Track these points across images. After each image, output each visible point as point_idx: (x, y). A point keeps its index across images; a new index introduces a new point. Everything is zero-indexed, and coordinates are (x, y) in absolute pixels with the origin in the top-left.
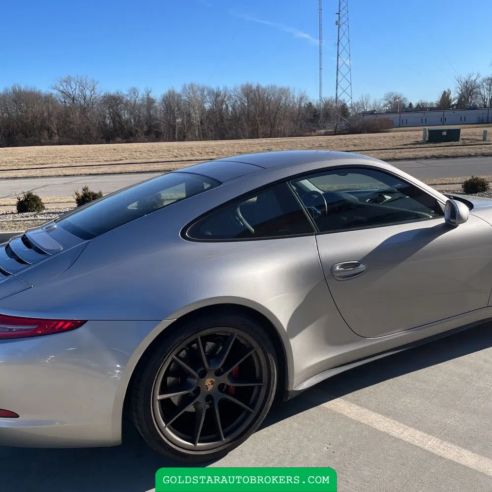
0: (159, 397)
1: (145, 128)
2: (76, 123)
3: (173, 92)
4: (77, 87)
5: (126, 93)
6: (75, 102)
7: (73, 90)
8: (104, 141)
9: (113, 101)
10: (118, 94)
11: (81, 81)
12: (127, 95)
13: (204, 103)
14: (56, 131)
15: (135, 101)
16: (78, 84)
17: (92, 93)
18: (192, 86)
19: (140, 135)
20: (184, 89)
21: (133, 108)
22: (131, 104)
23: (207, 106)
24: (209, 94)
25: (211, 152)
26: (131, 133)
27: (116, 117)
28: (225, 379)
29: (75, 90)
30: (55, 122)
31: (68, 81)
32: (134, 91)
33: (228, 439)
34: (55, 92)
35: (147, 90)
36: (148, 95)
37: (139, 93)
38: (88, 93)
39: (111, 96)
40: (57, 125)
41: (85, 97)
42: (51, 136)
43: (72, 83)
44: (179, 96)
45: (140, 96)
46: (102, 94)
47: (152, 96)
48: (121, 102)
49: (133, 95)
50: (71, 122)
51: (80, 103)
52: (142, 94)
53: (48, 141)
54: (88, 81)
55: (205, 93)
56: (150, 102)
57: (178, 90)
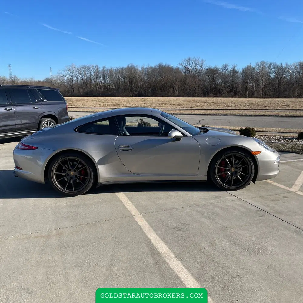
0: (54, 172)
1: (228, 89)
2: (188, 85)
3: (250, 66)
4: (193, 64)
5: (221, 67)
6: (191, 72)
7: (190, 65)
8: (203, 95)
9: (212, 72)
10: (216, 68)
11: (196, 60)
12: (221, 69)
13: (270, 73)
14: (177, 89)
15: (226, 72)
16: (194, 62)
17: (201, 67)
18: (263, 63)
19: (225, 92)
20: (258, 64)
21: (223, 76)
22: (223, 74)
23: (272, 75)
24: (274, 67)
25: (248, 105)
26: (219, 91)
27: (212, 81)
28: (77, 173)
29: (191, 66)
30: (178, 84)
31: (188, 61)
32: (226, 66)
33: (75, 191)
34: (181, 67)
35: (233, 66)
36: (234, 69)
37: (229, 67)
38: (198, 67)
39: (211, 69)
40: (178, 85)
41: (196, 70)
42: (174, 92)
43: (190, 61)
44: (254, 69)
45: (229, 69)
46: (206, 68)
47: (236, 69)
48: (217, 72)
49: (224, 68)
50: (186, 84)
51: (193, 73)
52: (230, 67)
53: (173, 94)
54: (200, 61)
55: (272, 67)
56: (235, 72)
57: (253, 65)
